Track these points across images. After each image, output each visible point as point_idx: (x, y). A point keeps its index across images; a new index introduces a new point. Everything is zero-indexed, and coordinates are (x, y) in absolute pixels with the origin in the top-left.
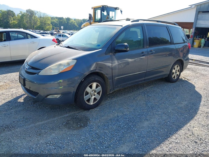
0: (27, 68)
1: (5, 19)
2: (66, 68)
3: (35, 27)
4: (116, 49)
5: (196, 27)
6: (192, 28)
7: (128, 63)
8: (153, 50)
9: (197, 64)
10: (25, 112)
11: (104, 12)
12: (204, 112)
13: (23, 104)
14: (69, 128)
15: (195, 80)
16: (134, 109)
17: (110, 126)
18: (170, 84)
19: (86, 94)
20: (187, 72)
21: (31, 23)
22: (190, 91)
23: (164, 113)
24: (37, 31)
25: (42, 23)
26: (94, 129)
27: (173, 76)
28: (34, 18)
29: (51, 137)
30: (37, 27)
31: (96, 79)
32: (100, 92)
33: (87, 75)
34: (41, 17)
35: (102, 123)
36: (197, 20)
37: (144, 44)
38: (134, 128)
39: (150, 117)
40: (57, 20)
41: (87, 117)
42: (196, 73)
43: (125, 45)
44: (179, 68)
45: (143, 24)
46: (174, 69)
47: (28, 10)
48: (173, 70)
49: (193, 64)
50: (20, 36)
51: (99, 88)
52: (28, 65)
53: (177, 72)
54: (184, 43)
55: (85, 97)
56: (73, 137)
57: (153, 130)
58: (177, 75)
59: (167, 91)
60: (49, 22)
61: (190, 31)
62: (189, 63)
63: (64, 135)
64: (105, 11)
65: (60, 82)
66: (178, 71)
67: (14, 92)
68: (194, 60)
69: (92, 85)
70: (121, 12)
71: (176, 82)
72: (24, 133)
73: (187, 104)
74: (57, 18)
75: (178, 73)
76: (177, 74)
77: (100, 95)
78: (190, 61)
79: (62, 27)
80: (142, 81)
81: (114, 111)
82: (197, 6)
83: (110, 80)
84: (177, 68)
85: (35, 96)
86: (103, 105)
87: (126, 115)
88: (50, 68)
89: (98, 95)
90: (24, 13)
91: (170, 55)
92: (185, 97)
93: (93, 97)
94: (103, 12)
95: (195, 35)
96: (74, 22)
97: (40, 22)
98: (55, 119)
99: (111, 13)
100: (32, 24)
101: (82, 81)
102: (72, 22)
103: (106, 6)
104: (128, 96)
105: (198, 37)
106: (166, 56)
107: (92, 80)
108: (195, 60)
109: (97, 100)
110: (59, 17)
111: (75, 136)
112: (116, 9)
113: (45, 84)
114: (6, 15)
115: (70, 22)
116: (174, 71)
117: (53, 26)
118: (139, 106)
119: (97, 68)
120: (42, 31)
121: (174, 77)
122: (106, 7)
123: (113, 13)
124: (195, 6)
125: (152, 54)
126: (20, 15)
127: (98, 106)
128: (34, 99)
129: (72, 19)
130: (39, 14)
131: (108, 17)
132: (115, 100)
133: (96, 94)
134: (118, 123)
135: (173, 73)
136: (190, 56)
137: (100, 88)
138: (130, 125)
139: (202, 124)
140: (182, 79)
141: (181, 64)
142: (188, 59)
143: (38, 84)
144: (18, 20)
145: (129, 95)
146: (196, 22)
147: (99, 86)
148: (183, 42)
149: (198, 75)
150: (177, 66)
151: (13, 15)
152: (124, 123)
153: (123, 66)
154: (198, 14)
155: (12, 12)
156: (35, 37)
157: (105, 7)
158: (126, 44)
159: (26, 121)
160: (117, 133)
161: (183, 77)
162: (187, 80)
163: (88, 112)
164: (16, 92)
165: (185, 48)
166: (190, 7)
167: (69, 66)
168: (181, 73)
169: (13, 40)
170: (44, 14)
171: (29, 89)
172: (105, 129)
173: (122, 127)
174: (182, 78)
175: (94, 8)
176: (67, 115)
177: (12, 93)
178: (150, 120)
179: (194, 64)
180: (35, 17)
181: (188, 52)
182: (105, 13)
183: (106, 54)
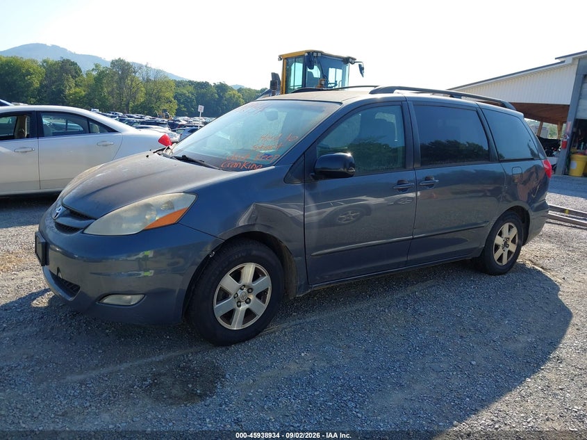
0: (57, 214)
1: (54, 82)
2: (161, 216)
3: (131, 105)
4: (318, 166)
5: (577, 118)
6: (565, 122)
7: (367, 209)
8: (435, 177)
9: (576, 225)
10: (40, 340)
11: (312, 68)
12: (583, 371)
13: (42, 318)
14: (157, 399)
15: (564, 271)
16: (367, 351)
17: (284, 400)
18: (486, 278)
19: (221, 298)
20: (542, 244)
21: (120, 94)
22: (547, 303)
23: (456, 367)
24: (135, 116)
25: (150, 95)
26: (231, 405)
27: (496, 256)
28: (130, 83)
29: (96, 423)
30: (137, 106)
31: (254, 252)
32: (265, 291)
33: (226, 241)
34: (148, 80)
35: (260, 390)
36: (580, 99)
37: (405, 158)
38: (357, 410)
39: (413, 378)
40: (191, 88)
41: (218, 368)
42: (571, 249)
43: (346, 156)
44: (515, 231)
45: (406, 99)
46: (500, 234)
47: (117, 61)
48: (498, 237)
49: (562, 223)
50: (73, 125)
51: (262, 280)
52: (63, 205)
53: (510, 243)
54: (532, 159)
55: (216, 306)
56: (163, 427)
57: (414, 422)
58: (510, 252)
59: (477, 300)
60: (170, 95)
61: (560, 130)
62: (549, 220)
63: (137, 420)
64: (315, 67)
65: (146, 258)
66: (513, 241)
67: (26, 281)
68: (567, 211)
69: (242, 271)
70: (361, 69)
71: (504, 273)
72: (19, 406)
73: (532, 343)
74: (191, 83)
75: (513, 248)
76: (507, 249)
77: (264, 302)
78: (551, 213)
79: (201, 109)
80: (398, 265)
81: (303, 354)
82: (580, 59)
83: (296, 257)
84: (509, 232)
85: (72, 295)
86: (274, 332)
87: (337, 367)
88: (117, 216)
89: (257, 300)
90: (104, 70)
91: (496, 193)
92: (529, 320)
93: (244, 307)
94: (309, 70)
95: (575, 142)
96: (236, 96)
97: (146, 94)
98: (124, 366)
99: (332, 71)
100: (125, 99)
101: (208, 255)
102: (231, 97)
103: (317, 52)
104: (354, 309)
105: (582, 146)
106: (485, 196)
107: (240, 255)
108: (570, 212)
109: (255, 315)
110: (199, 81)
111: (171, 424)
112: (347, 61)
113: (101, 261)
114: (56, 71)
115: (227, 95)
116: (499, 240)
117: (178, 105)
118: (384, 343)
119: (258, 221)
120: (147, 118)
121: (500, 259)
122: (319, 55)
123: (340, 72)
124: (574, 59)
125: (431, 186)
126: (95, 73)
127: (257, 334)
128: (67, 303)
129: (232, 89)
130: (144, 73)
131: (323, 82)
132: (313, 318)
133: (252, 297)
134: (310, 393)
135: (497, 247)
136: (552, 199)
137: (265, 281)
138: (345, 398)
139: (576, 412)
140: (524, 265)
141: (523, 222)
142: (544, 207)
143: (85, 261)
144: (89, 86)
145: (357, 306)
146: (578, 105)
147: (264, 275)
148: (530, 156)
149: (576, 255)
150: (510, 228)
151: (77, 73)
152: (328, 392)
153: (354, 217)
154: (583, 83)
155: (74, 64)
156: (111, 130)
157: (315, 54)
158: (349, 155)
159: (36, 368)
160: (301, 422)
161: (530, 260)
162: (541, 269)
163: (223, 352)
164: (33, 280)
165: (533, 173)
166: (558, 61)
167: (172, 211)
168: (523, 248)
169: (48, 136)
170: (158, 72)
171: (56, 274)
172: (266, 407)
173: (319, 405)
174: (527, 262)
175: (286, 59)
176: (161, 357)
177: (19, 282)
178: (409, 387)
179: (567, 224)
180: (132, 81)
181: (544, 187)
182: (316, 72)
183: (287, 180)
